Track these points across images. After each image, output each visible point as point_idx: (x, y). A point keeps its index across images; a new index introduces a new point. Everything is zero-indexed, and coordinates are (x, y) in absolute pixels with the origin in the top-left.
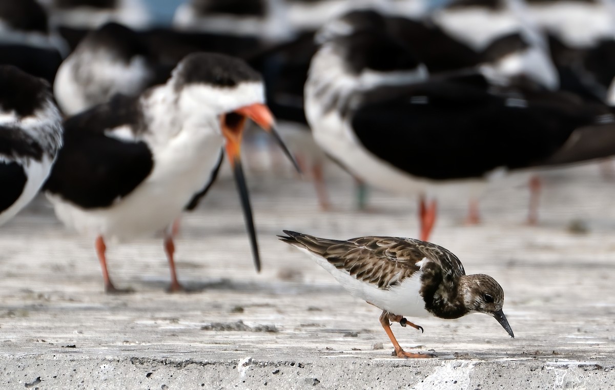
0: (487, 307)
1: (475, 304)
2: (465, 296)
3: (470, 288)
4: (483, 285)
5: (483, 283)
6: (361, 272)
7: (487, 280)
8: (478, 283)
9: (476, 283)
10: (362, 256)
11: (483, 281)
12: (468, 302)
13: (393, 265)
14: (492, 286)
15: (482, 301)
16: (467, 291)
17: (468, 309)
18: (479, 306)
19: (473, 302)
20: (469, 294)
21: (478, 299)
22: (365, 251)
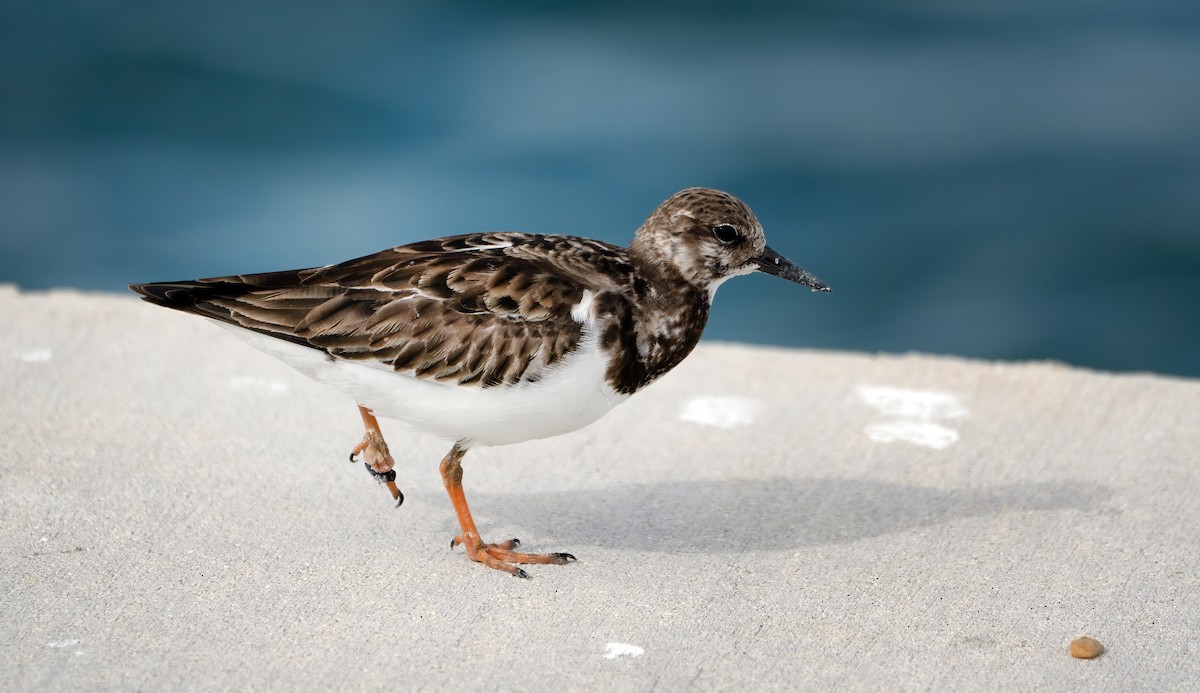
0: (737, 257)
1: (707, 264)
2: (677, 261)
3: (676, 235)
4: (701, 211)
5: (698, 208)
6: (431, 362)
7: (702, 197)
8: (688, 214)
9: (684, 218)
10: (424, 322)
11: (694, 204)
12: (690, 270)
13: (519, 334)
14: (720, 202)
15: (720, 250)
16: (674, 247)
17: (700, 284)
18: (718, 265)
19: (700, 261)
20: (683, 249)
21: (708, 248)
22: (425, 308)
